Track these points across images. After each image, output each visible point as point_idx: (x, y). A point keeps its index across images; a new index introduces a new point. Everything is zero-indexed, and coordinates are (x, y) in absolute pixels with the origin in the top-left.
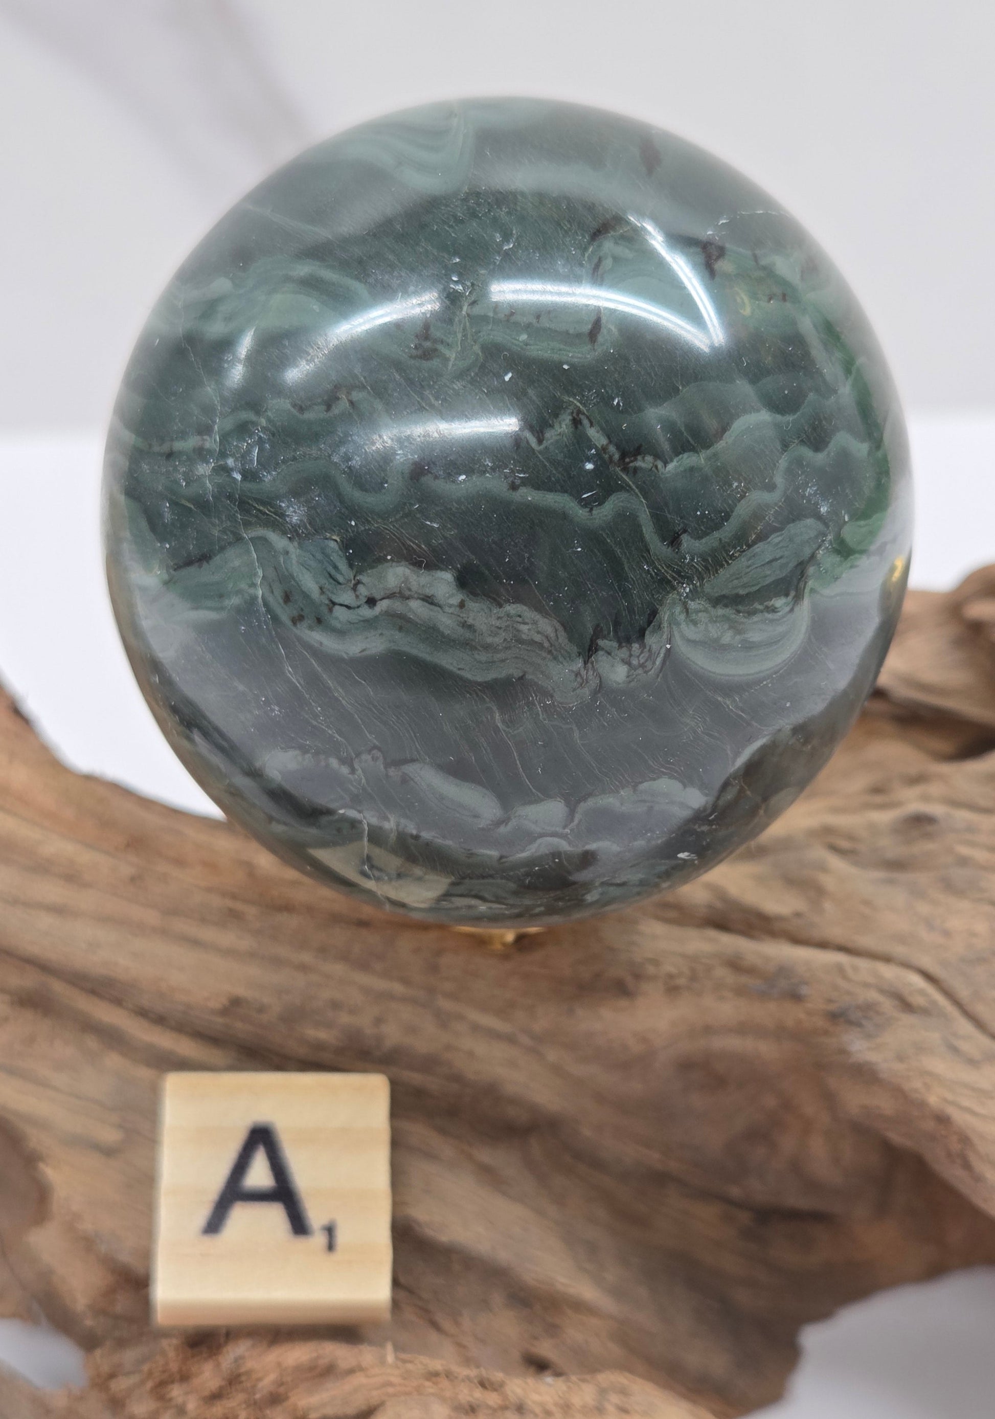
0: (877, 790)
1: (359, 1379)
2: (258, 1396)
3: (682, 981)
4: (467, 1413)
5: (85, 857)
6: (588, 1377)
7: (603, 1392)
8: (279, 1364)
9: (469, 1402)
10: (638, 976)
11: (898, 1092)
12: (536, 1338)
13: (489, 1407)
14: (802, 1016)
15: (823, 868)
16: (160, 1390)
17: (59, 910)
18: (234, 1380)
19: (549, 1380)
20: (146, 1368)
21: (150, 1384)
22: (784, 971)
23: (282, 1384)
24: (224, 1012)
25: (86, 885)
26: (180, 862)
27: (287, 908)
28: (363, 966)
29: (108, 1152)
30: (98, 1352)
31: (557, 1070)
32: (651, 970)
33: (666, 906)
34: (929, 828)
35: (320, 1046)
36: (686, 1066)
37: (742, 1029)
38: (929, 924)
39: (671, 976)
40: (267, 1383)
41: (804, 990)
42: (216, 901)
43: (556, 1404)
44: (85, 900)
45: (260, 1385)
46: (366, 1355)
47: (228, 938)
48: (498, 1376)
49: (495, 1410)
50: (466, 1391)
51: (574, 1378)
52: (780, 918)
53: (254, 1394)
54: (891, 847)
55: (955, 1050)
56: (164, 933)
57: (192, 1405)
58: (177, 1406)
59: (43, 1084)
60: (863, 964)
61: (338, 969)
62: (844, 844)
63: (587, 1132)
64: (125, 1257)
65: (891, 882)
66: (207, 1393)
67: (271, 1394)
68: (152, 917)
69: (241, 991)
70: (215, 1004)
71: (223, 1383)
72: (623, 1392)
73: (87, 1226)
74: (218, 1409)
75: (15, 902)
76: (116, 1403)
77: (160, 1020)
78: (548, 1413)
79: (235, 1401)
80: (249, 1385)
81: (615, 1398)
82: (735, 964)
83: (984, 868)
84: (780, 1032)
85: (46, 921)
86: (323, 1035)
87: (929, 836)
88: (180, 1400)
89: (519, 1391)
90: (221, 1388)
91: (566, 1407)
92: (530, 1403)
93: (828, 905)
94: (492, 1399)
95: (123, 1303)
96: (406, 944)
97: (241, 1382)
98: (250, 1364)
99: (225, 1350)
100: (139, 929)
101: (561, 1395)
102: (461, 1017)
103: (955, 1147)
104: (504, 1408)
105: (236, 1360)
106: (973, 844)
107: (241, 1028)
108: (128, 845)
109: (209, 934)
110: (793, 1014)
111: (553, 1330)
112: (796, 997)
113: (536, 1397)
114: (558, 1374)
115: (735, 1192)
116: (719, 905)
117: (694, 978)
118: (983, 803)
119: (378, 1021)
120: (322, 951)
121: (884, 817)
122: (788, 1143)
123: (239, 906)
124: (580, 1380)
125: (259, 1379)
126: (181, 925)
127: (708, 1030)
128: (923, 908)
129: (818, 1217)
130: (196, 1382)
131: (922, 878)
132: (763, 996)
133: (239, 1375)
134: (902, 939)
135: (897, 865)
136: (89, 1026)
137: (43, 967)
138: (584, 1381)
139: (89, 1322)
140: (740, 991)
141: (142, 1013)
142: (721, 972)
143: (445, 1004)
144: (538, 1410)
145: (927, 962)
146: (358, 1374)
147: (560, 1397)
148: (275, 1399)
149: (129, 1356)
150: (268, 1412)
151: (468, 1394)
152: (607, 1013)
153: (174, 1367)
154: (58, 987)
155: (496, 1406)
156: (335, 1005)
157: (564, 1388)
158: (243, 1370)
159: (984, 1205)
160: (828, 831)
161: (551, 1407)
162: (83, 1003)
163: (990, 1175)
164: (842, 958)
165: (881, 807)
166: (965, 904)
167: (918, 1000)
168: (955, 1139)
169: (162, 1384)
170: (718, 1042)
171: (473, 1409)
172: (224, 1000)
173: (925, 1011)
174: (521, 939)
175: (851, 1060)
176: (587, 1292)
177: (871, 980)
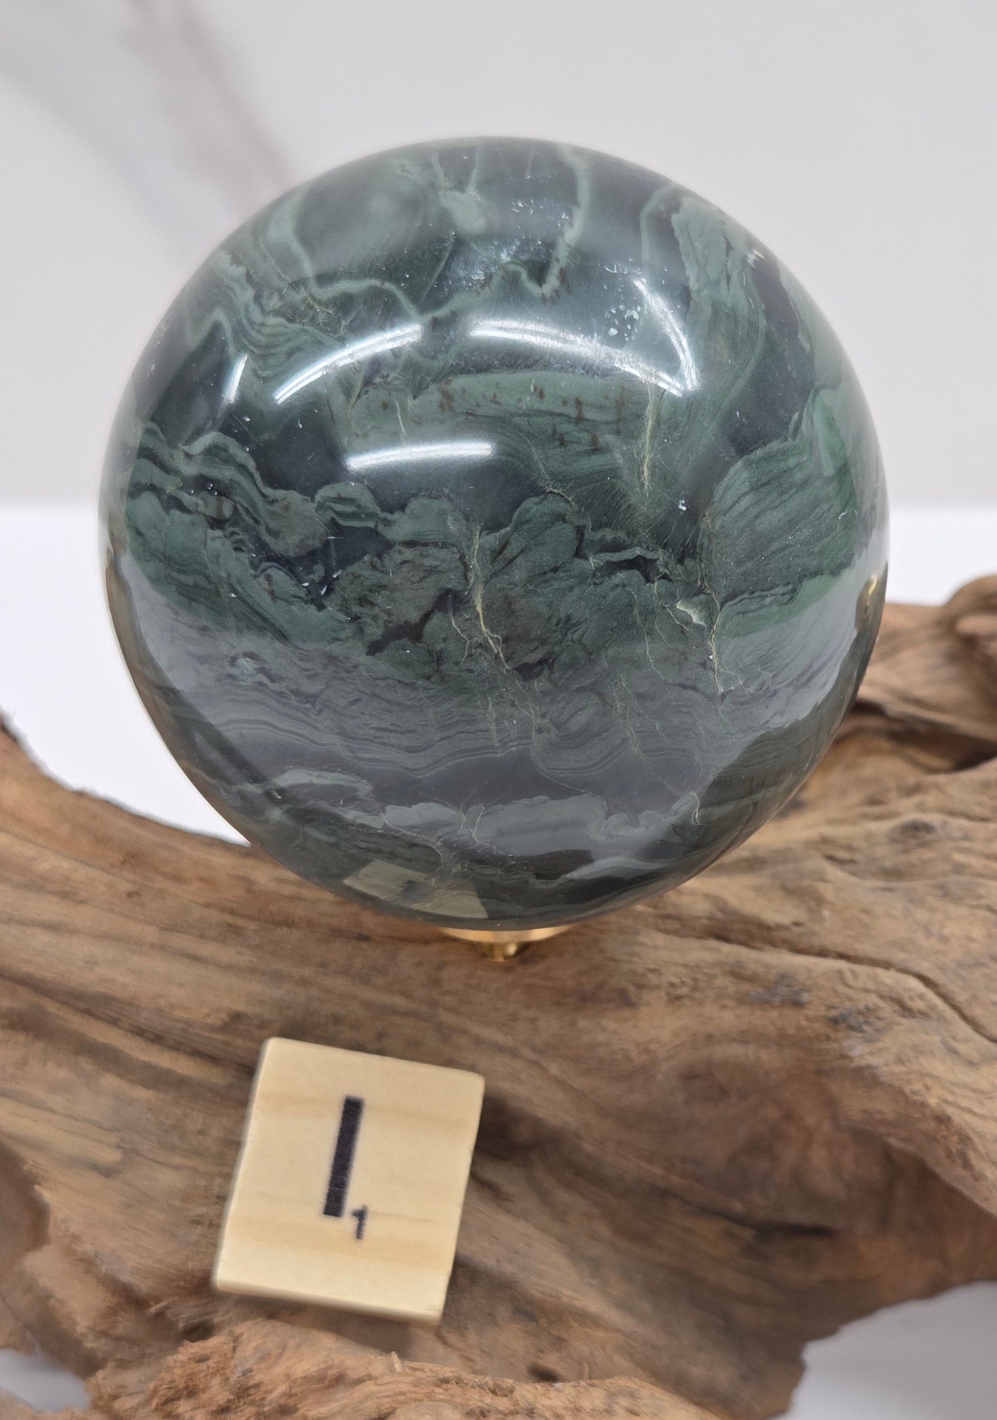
0: (873, 801)
1: (370, 1388)
2: (267, 1408)
3: (684, 991)
5: (81, 873)
6: (596, 1382)
7: (611, 1395)
8: (288, 1375)
9: (479, 1407)
10: (640, 987)
11: (899, 1094)
12: (542, 1351)
13: (499, 1412)
14: (804, 1023)
15: (823, 880)
16: (166, 1407)
17: (53, 927)
18: (243, 1393)
19: (558, 1385)
20: (152, 1385)
21: (154, 1403)
22: (784, 978)
23: (291, 1396)
24: (225, 1028)
25: (82, 902)
26: (177, 878)
27: (288, 923)
28: (366, 981)
29: (107, 1172)
30: (100, 1374)
31: (558, 1082)
32: (653, 979)
33: (667, 917)
34: (928, 837)
36: (689, 1076)
37: (744, 1037)
38: (927, 930)
39: (672, 985)
40: (276, 1395)
41: (805, 997)
42: (215, 916)
43: (565, 1408)
44: (82, 917)
45: (270, 1397)
46: (374, 1365)
47: (228, 954)
48: (509, 1382)
49: (505, 1415)
50: (477, 1397)
51: (583, 1383)
52: (780, 927)
53: (263, 1406)
54: (888, 856)
56: (163, 948)
59: (38, 1105)
60: (862, 970)
61: (338, 983)
62: (842, 854)
63: (589, 1148)
64: (128, 1276)
65: (890, 890)
66: (214, 1408)
67: (280, 1406)
68: (151, 934)
69: (241, 1007)
70: (215, 1020)
71: (232, 1397)
72: (632, 1395)
73: (87, 1247)
75: (10, 920)
77: (157, 1039)
78: (557, 1416)
79: (243, 1415)
80: (257, 1398)
81: (624, 1401)
82: (737, 973)
84: (782, 1040)
85: (42, 938)
87: (925, 845)
89: (529, 1396)
90: (229, 1401)
91: (577, 1410)
92: (540, 1407)
93: (826, 913)
94: (503, 1404)
96: (407, 957)
97: (250, 1395)
98: (258, 1377)
99: (233, 1363)
100: (137, 945)
101: (571, 1399)
102: (464, 1032)
103: (956, 1146)
104: (514, 1413)
105: (244, 1374)
106: (968, 851)
107: (241, 1044)
108: (124, 862)
109: (208, 949)
110: (792, 1020)
111: (559, 1343)
112: (798, 1004)
113: (546, 1402)
115: (737, 1207)
116: (720, 916)
117: (694, 989)
118: (978, 811)
120: (323, 966)
121: (881, 828)
122: (789, 1155)
123: (239, 922)
124: (588, 1384)
125: (270, 1392)
126: (180, 941)
127: (710, 1039)
128: (922, 915)
129: (821, 1232)
130: (204, 1397)
131: (919, 886)
132: (764, 1003)
133: (248, 1388)
134: (899, 945)
135: (895, 874)
136: (85, 1048)
137: (38, 987)
138: (592, 1385)
139: (89, 1344)
140: (742, 1000)
141: (139, 1032)
142: (721, 981)
143: (447, 1018)
144: (547, 1415)
145: (925, 967)
146: (368, 1383)
147: (571, 1402)
148: (285, 1411)
149: (132, 1377)
151: (476, 1400)
152: (609, 1023)
154: (51, 1007)
155: (506, 1411)
157: (574, 1392)
158: (251, 1383)
159: (983, 1205)
160: (825, 841)
161: (561, 1411)
162: (78, 1023)
163: (990, 1173)
164: (842, 964)
165: (879, 818)
166: (963, 911)
167: (918, 1005)
168: (955, 1138)
169: (168, 1401)
170: (720, 1052)
171: (483, 1414)
172: (224, 1016)
173: (924, 1015)
174: (525, 948)
175: (852, 1065)
176: (593, 1303)
177: (871, 986)
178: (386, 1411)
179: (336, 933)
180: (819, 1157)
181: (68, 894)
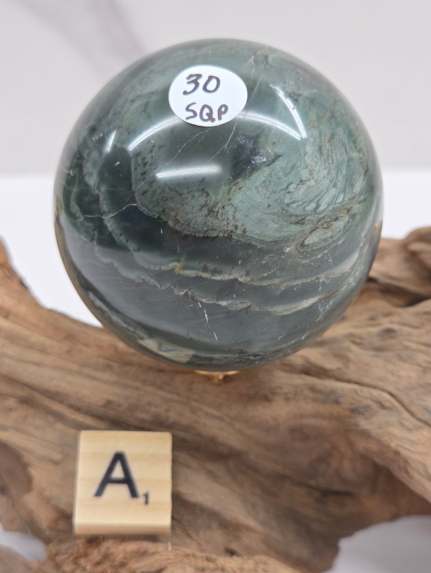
0: (372, 319)
1: (157, 557)
2: (116, 563)
3: (291, 396)
4: (201, 571)
5: (48, 342)
6: (251, 557)
7: (257, 563)
8: (124, 550)
9: (202, 567)
10: (273, 393)
11: (379, 442)
12: (230, 541)
13: (210, 569)
14: (340, 410)
15: (349, 350)
16: (76, 561)
17: (38, 364)
18: (106, 557)
19: (235, 558)
20: (70, 551)
21: (72, 558)
22: (333, 392)
23: (125, 558)
24: (105, 406)
25: (49, 354)
26: (87, 345)
27: (130, 364)
28: (161, 388)
29: (56, 463)
30: (51, 545)
31: (240, 432)
32: (278, 391)
33: (285, 365)
34: (393, 334)
35: (143, 421)
36: (293, 430)
37: (316, 415)
38: (393, 374)
39: (286, 394)
40: (119, 558)
41: (341, 400)
42: (102, 361)
44: (48, 360)
45: (117, 559)
46: (160, 547)
47: (106, 376)
48: (214, 556)
49: (212, 570)
51: (245, 558)
52: (331, 370)
53: (114, 562)
54: (377, 342)
55: (402, 425)
56: (80, 374)
57: (89, 567)
58: (83, 567)
59: (31, 435)
60: (365, 389)
61: (150, 389)
62: (358, 341)
63: (252, 457)
64: (62, 506)
65: (377, 356)
66: (95, 562)
67: (121, 562)
68: (75, 367)
69: (111, 398)
70: (101, 403)
71: (101, 558)
72: (265, 563)
73: (47, 493)
74: (100, 569)
75: (20, 360)
76: (58, 566)
77: (78, 409)
78: (234, 571)
79: (106, 566)
80: (112, 559)
81: (262, 566)
82: (313, 389)
83: (415, 351)
84: (331, 417)
85: (32, 368)
86: (144, 416)
87: (392, 337)
88: (84, 565)
89: (222, 563)
90: (101, 560)
91: (242, 569)
92: (227, 567)
93: (351, 365)
94: (211, 565)
95: (61, 525)
96: (178, 379)
97: (109, 557)
98: (113, 550)
99: (102, 544)
100: (70, 372)
101: (240, 564)
102: (201, 410)
103: (402, 464)
104: (216, 569)
105: (107, 549)
106: (410, 341)
107: (111, 413)
108: (66, 338)
109: (98, 374)
110: (336, 410)
111: (237, 538)
112: (337, 402)
113: (229, 565)
114: (239, 555)
115: (313, 483)
116: (307, 365)
117: (296, 394)
118: (414, 324)
119: (167, 410)
120: (144, 382)
121: (374, 330)
122: (334, 463)
123: (111, 363)
124: (247, 558)
125: (116, 556)
126: (87, 371)
127: (302, 416)
128: (390, 367)
129: (347, 494)
130: (91, 557)
131: (390, 355)
132: (324, 402)
133: (108, 555)
134: (381, 379)
135: (379, 349)
136: (50, 412)
137: (31, 387)
138: (249, 559)
139: (48, 533)
140: (315, 400)
141: (71, 406)
142: (307, 392)
143: (194, 404)
144: (230, 570)
145: (391, 389)
146: (156, 555)
148: (123, 565)
149: (64, 547)
150: (120, 570)
151: (201, 563)
152: (260, 408)
153: (82, 551)
154: (37, 396)
156: (149, 404)
157: (241, 561)
158: (110, 552)
159: (414, 489)
160: (351, 335)
161: (236, 569)
162: (47, 402)
163: (416, 476)
164: (356, 387)
165: (373, 326)
166: (407, 365)
167: (387, 404)
168: (402, 461)
169: (77, 558)
170: (306, 421)
171: (203, 569)
172: (104, 401)
173: (389, 409)
174: (226, 377)
175: (359, 429)
176: (251, 523)
177: (368, 396)
178: (164, 567)
179: (150, 369)
180: (347, 465)
181: (43, 350)
